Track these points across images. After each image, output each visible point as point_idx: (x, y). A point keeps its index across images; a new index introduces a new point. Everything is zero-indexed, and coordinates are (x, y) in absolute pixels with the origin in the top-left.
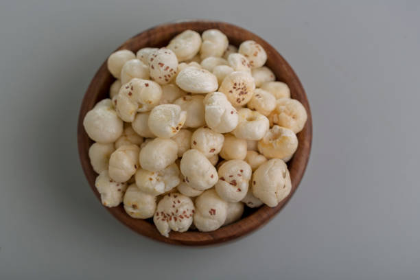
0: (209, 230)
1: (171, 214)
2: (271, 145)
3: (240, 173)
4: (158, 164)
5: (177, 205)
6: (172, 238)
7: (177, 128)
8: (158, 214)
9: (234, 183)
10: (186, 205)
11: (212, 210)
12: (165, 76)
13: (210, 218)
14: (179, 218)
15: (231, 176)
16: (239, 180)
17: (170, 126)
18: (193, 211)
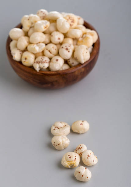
1: (40, 61)
3: (69, 45)
5: (43, 58)
6: (40, 72)
7: (46, 27)
8: (35, 63)
9: (67, 49)
13: (56, 63)
14: (43, 63)
15: (66, 46)
18: (49, 62)
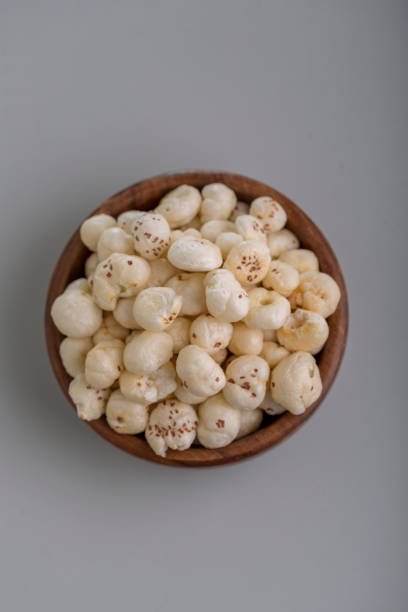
0: (217, 446)
1: (167, 428)
2: (294, 334)
3: (253, 372)
4: (148, 365)
5: (174, 416)
6: (170, 458)
7: (171, 319)
8: (150, 428)
9: (247, 386)
10: (186, 416)
11: (220, 421)
12: (154, 250)
14: (177, 433)
15: (242, 378)
16: (253, 382)
17: (161, 316)
18: (196, 423)
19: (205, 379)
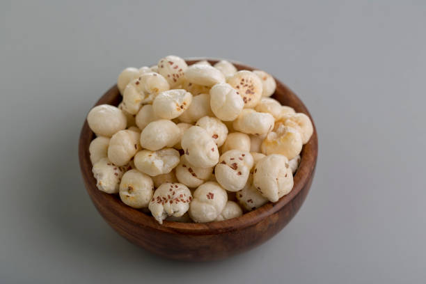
1: (167, 198)
3: (241, 156)
5: (174, 189)
7: (182, 107)
9: (235, 167)
10: (183, 191)
11: (210, 194)
12: (174, 75)
13: (207, 202)
14: (174, 201)
16: (240, 163)
18: (190, 198)
19: (204, 146)
